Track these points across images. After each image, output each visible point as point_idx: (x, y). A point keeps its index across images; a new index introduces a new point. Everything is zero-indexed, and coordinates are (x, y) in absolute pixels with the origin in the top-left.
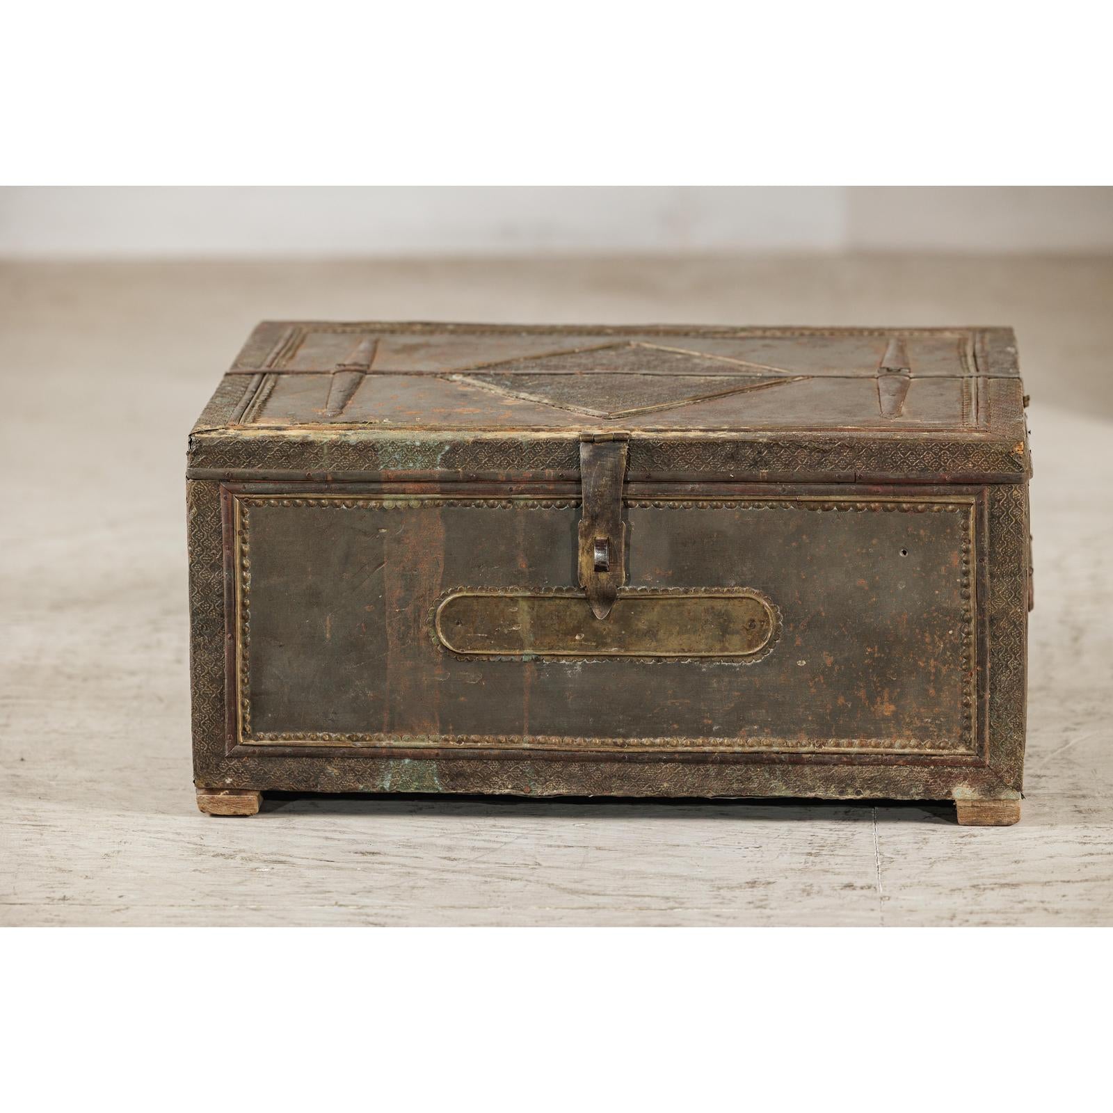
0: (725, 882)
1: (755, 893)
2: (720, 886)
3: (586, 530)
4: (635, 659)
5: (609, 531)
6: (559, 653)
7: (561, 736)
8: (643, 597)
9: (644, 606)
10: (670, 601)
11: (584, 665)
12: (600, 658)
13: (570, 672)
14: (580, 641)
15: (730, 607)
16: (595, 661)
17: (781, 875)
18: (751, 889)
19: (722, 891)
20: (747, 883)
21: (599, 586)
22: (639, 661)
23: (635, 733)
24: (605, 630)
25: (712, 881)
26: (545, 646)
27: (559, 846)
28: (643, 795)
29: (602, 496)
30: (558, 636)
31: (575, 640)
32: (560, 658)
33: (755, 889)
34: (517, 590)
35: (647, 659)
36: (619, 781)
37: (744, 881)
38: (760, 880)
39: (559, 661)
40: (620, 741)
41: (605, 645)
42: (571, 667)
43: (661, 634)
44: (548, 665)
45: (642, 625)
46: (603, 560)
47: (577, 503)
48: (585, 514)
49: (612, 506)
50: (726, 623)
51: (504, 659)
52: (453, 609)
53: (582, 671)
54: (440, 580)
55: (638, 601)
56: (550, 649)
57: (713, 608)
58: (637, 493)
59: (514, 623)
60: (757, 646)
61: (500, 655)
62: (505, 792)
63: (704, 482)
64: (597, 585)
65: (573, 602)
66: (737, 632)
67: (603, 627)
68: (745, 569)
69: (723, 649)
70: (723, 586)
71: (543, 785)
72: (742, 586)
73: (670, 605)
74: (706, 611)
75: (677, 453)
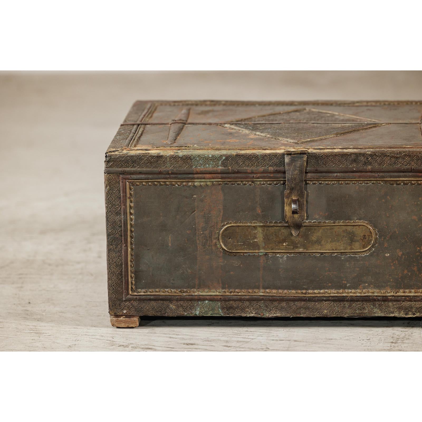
3: (288, 195)
4: (311, 254)
5: (298, 195)
6: (276, 252)
7: (277, 289)
8: (314, 225)
9: (315, 229)
10: (327, 227)
11: (287, 257)
12: (295, 254)
13: (281, 260)
14: (286, 246)
15: (354, 230)
16: (292, 255)
21: (294, 221)
22: (313, 255)
23: (311, 288)
24: (297, 240)
26: (270, 248)
27: (277, 340)
28: (315, 316)
29: (295, 179)
30: (275, 243)
31: (283, 245)
32: (277, 254)
34: (256, 223)
35: (316, 254)
36: (304, 310)
39: (276, 255)
40: (304, 291)
41: (297, 247)
42: (282, 258)
43: (323, 242)
44: (271, 257)
45: (314, 238)
46: (296, 208)
47: (284, 183)
48: (288, 188)
49: (300, 184)
50: (353, 237)
51: (251, 254)
52: (228, 232)
53: (287, 260)
54: (221, 218)
55: (312, 227)
56: (272, 250)
57: (346, 230)
58: (311, 177)
59: (255, 238)
60: (367, 247)
61: (249, 252)
62: (252, 315)
63: (342, 172)
64: (293, 220)
65: (282, 228)
66: (358, 241)
67: (296, 239)
68: (361, 212)
69: (351, 249)
70: (351, 220)
71: (269, 312)
72: (360, 220)
73: (327, 229)
74: (344, 231)
75: (330, 159)
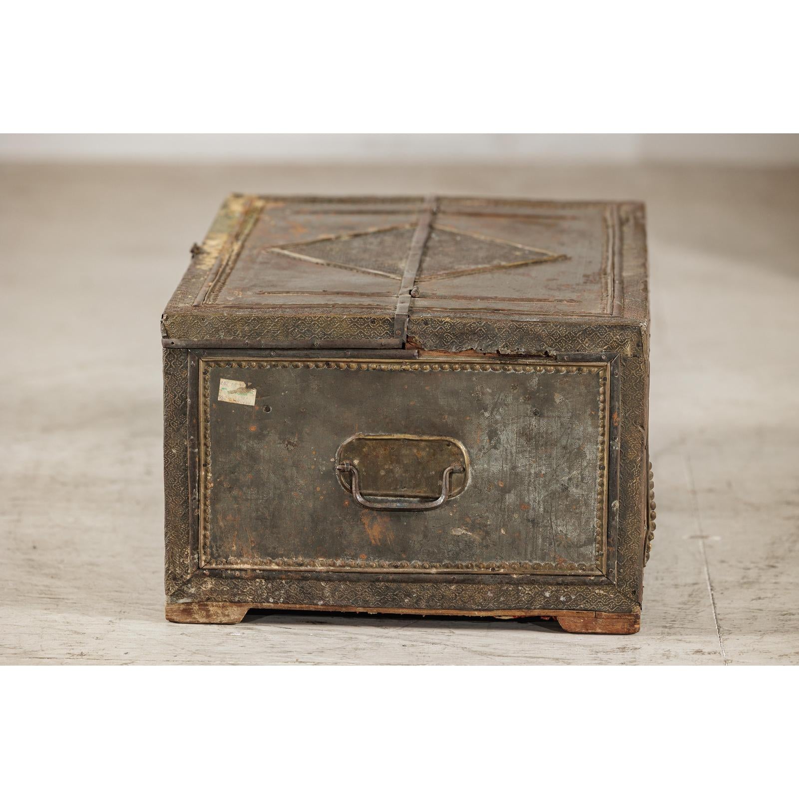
0: (601, 648)
1: (625, 656)
2: (597, 650)
17: (645, 642)
18: (622, 653)
19: (599, 654)
20: (619, 648)
25: (591, 647)
33: (624, 653)
37: (615, 647)
38: (628, 646)
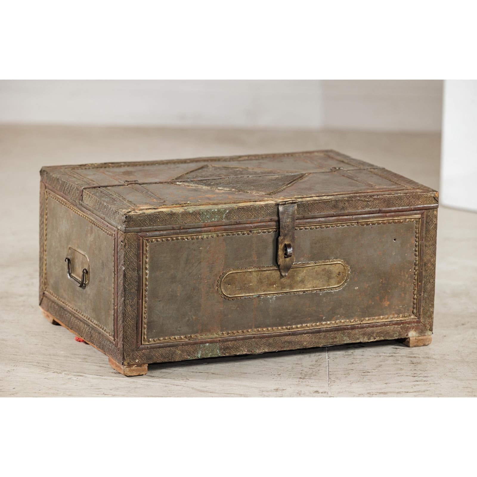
0: (265, 388)
1: (278, 394)
2: (263, 390)
3: (281, 241)
4: (295, 292)
5: (290, 241)
6: (268, 293)
7: (267, 327)
8: (300, 267)
9: (300, 270)
10: (310, 268)
11: (276, 297)
12: (283, 294)
13: (271, 300)
15: (331, 268)
16: (281, 295)
17: (289, 386)
18: (276, 392)
19: (263, 392)
20: (275, 389)
22: (297, 293)
23: (294, 323)
24: (285, 282)
25: (260, 388)
26: (262, 291)
27: (197, 372)
28: (296, 349)
29: (288, 226)
30: (267, 286)
31: (274, 287)
32: (268, 295)
33: (277, 392)
34: (252, 268)
35: (299, 292)
36: (287, 344)
37: (272, 388)
38: (280, 388)
39: (267, 296)
40: (289, 327)
41: (284, 288)
42: (271, 298)
43: (306, 282)
44: (263, 299)
45: (298, 279)
46: (291, 252)
48: (281, 234)
49: (292, 230)
50: (330, 275)
51: (246, 297)
52: (228, 278)
53: (276, 300)
54: (223, 267)
55: (298, 268)
56: (264, 292)
57: (325, 269)
58: (299, 224)
59: (251, 282)
60: (341, 283)
61: (245, 296)
62: (244, 353)
63: (323, 217)
64: (284, 263)
65: (273, 271)
66: (334, 278)
67: (284, 280)
68: (337, 252)
69: (329, 285)
70: (329, 259)
71: (259, 348)
72: (336, 259)
73: (310, 269)
74: (323, 270)
75: (314, 206)
